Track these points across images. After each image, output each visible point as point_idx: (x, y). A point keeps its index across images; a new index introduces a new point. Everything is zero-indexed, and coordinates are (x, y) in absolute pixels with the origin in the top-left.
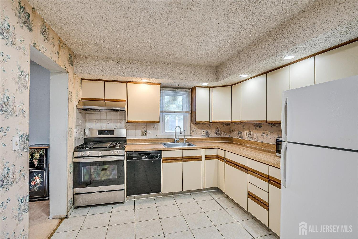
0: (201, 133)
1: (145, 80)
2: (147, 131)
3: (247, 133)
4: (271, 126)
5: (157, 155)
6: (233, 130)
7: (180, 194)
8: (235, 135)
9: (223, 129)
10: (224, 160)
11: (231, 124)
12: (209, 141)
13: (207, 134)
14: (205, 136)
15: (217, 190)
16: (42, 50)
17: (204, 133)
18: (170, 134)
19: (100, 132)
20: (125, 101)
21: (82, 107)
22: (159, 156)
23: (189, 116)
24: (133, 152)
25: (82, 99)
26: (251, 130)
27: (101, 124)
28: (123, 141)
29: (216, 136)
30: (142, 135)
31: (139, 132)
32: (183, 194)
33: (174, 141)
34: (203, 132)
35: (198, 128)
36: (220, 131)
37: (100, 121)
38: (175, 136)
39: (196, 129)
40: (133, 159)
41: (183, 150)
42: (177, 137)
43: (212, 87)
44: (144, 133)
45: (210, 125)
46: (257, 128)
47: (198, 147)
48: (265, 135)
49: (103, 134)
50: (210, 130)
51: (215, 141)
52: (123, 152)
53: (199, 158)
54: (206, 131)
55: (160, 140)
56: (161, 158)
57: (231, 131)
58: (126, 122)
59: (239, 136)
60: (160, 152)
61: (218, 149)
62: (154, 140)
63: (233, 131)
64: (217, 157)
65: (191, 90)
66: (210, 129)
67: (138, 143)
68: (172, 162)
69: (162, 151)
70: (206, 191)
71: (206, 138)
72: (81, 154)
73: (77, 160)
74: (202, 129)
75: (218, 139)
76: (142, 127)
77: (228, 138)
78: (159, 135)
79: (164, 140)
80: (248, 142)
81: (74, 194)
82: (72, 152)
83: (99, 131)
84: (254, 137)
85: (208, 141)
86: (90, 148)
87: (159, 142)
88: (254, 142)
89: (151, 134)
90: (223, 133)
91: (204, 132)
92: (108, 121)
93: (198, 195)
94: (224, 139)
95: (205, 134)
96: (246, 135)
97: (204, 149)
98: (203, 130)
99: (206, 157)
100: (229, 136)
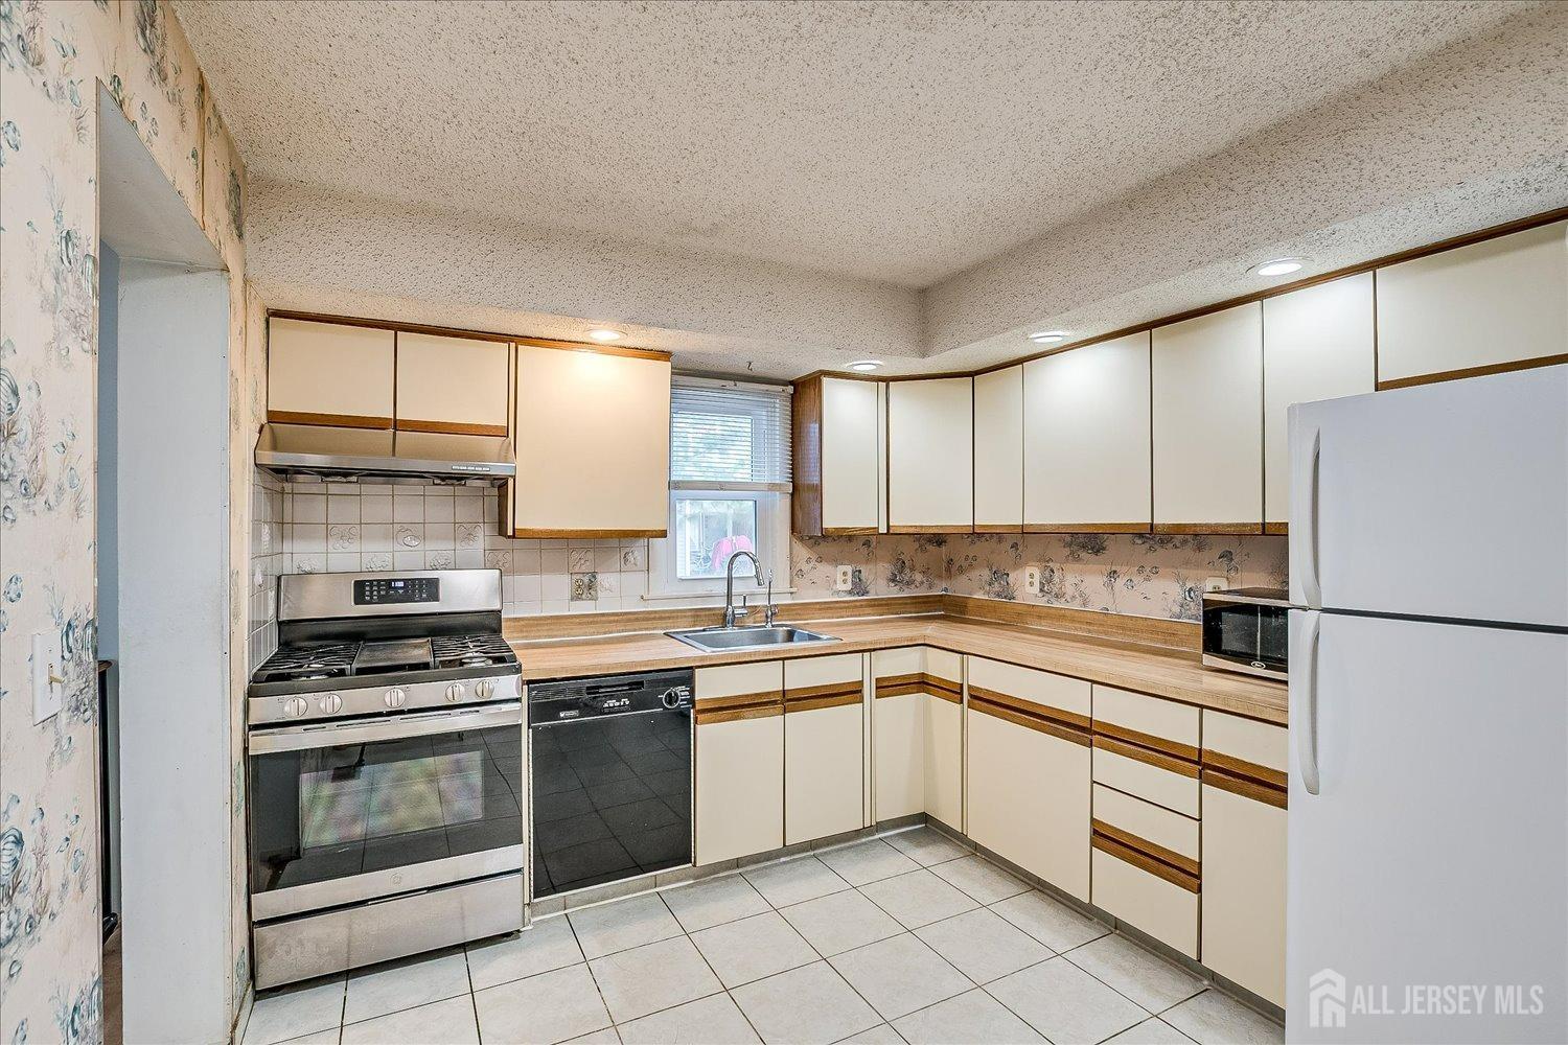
0: (835, 581)
1: (605, 335)
2: (599, 577)
3: (1032, 576)
4: (1147, 546)
5: (672, 690)
6: (965, 564)
7: (769, 863)
8: (974, 587)
9: (921, 560)
10: (961, 693)
11: (949, 539)
12: (869, 615)
13: (859, 587)
14: (850, 593)
15: (925, 827)
16: (144, 128)
17: (844, 582)
18: (700, 589)
19: (361, 591)
20: (502, 432)
21: (270, 458)
22: (681, 691)
23: (782, 504)
24: (554, 680)
25: (274, 417)
26: (1051, 564)
27: (369, 547)
28: (485, 626)
29: (893, 592)
30: (576, 597)
31: (562, 583)
32: (783, 859)
33: (724, 619)
34: (840, 577)
35: (820, 560)
36: (907, 571)
37: (357, 530)
38: (729, 596)
39: (811, 565)
40: (562, 715)
41: (784, 659)
42: (737, 602)
43: (887, 380)
44: (586, 588)
45: (867, 544)
46: (1083, 555)
48: (1120, 583)
49: (382, 600)
50: (870, 566)
51: (892, 614)
53: (849, 693)
54: (854, 572)
55: (661, 618)
56: (692, 701)
57: (954, 569)
58: (509, 537)
59: (996, 587)
60: (685, 676)
61: (929, 648)
62: (629, 620)
63: (961, 570)
64: (922, 683)
65: (790, 389)
66: (867, 561)
67: (555, 636)
68: (736, 718)
69: (691, 668)
70: (877, 836)
71: (856, 601)
72: (291, 706)
73: (264, 744)
74: (836, 561)
75: (900, 604)
76: (575, 555)
77: (939, 601)
78: (652, 594)
79: (677, 617)
80: (1032, 611)
81: (252, 925)
82: (241, 700)
83: (360, 586)
84: (1069, 590)
85: (864, 615)
86: (342, 673)
87: (654, 629)
88: (1068, 613)
89: (618, 591)
90: (918, 577)
91: (845, 574)
92: (394, 531)
93: (851, 854)
94: (924, 603)
95: (849, 586)
96: (1027, 583)
97: (869, 650)
98: (842, 568)
99: (877, 688)
100: (946, 590)
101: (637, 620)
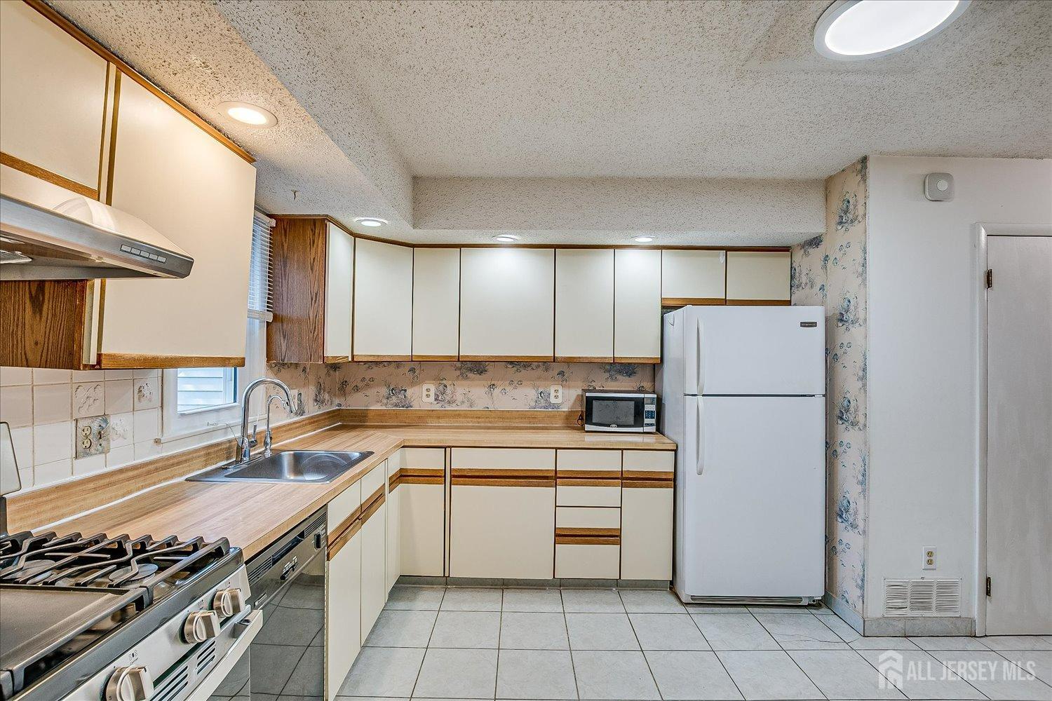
2: (113, 421)
3: (428, 390)
4: (515, 369)
6: (360, 385)
9: (328, 382)
10: (444, 477)
13: (300, 407)
14: (297, 413)
22: (322, 530)
26: (444, 382)
29: (317, 410)
30: (83, 453)
36: (322, 392)
38: (244, 426)
43: (355, 236)
44: (94, 437)
45: (304, 370)
46: (470, 375)
48: (497, 391)
50: (306, 389)
54: (298, 396)
55: (178, 463)
56: (326, 538)
57: (348, 388)
58: (93, 367)
59: (394, 400)
63: (357, 389)
64: (401, 477)
65: (273, 222)
66: (304, 385)
71: (302, 420)
75: (321, 420)
76: (81, 392)
78: (166, 436)
80: (431, 414)
84: (459, 397)
88: (462, 413)
89: (131, 437)
90: (327, 396)
94: (330, 417)
95: (296, 408)
96: (423, 396)
98: (292, 392)
99: (389, 486)
100: (340, 405)
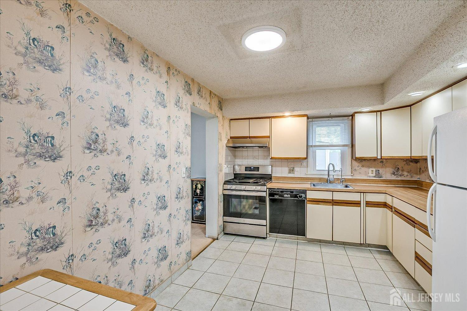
0: (369, 173)
1: (287, 114)
2: (295, 168)
6: (424, 170)
7: (329, 244)
8: (426, 178)
9: (407, 167)
10: (392, 209)
11: (420, 161)
12: (381, 184)
13: (378, 174)
14: (375, 177)
15: (385, 250)
16: (198, 106)
17: (372, 173)
18: (322, 173)
19: (247, 169)
20: (269, 137)
21: (231, 145)
22: (303, 195)
23: (348, 150)
24: (275, 189)
25: (231, 138)
27: (249, 160)
28: (268, 178)
29: (394, 178)
30: (290, 173)
31: (286, 170)
32: (334, 245)
33: (328, 181)
34: (370, 172)
35: (363, 166)
36: (400, 171)
37: (247, 157)
39: (359, 168)
40: (275, 196)
41: (333, 191)
42: (331, 177)
43: (381, 111)
44: (292, 171)
45: (382, 162)
47: (355, 190)
49: (250, 171)
50: (383, 169)
51: (392, 185)
52: (264, 188)
53: (357, 204)
54: (376, 171)
55: (310, 179)
56: (306, 198)
57: (421, 171)
60: (304, 192)
61: (387, 195)
62: (302, 179)
63: (423, 172)
64: (385, 205)
65: (351, 117)
66: (382, 167)
67: (284, 181)
68: (318, 204)
69: (306, 190)
70: (368, 248)
71: (377, 179)
72: (229, 187)
73: (227, 192)
74: (369, 167)
75: (396, 182)
76: (289, 163)
77: (415, 182)
78: (308, 173)
79: (315, 179)
81: (224, 222)
82: (222, 184)
83: (246, 167)
85: (380, 184)
86: (236, 182)
87: (308, 182)
89: (299, 172)
90: (406, 173)
91: (372, 171)
92: (254, 157)
93: (355, 250)
94: (407, 182)
95: (374, 175)
97: (364, 193)
98: (371, 169)
99: (366, 204)
100: (419, 178)
101: (304, 179)
